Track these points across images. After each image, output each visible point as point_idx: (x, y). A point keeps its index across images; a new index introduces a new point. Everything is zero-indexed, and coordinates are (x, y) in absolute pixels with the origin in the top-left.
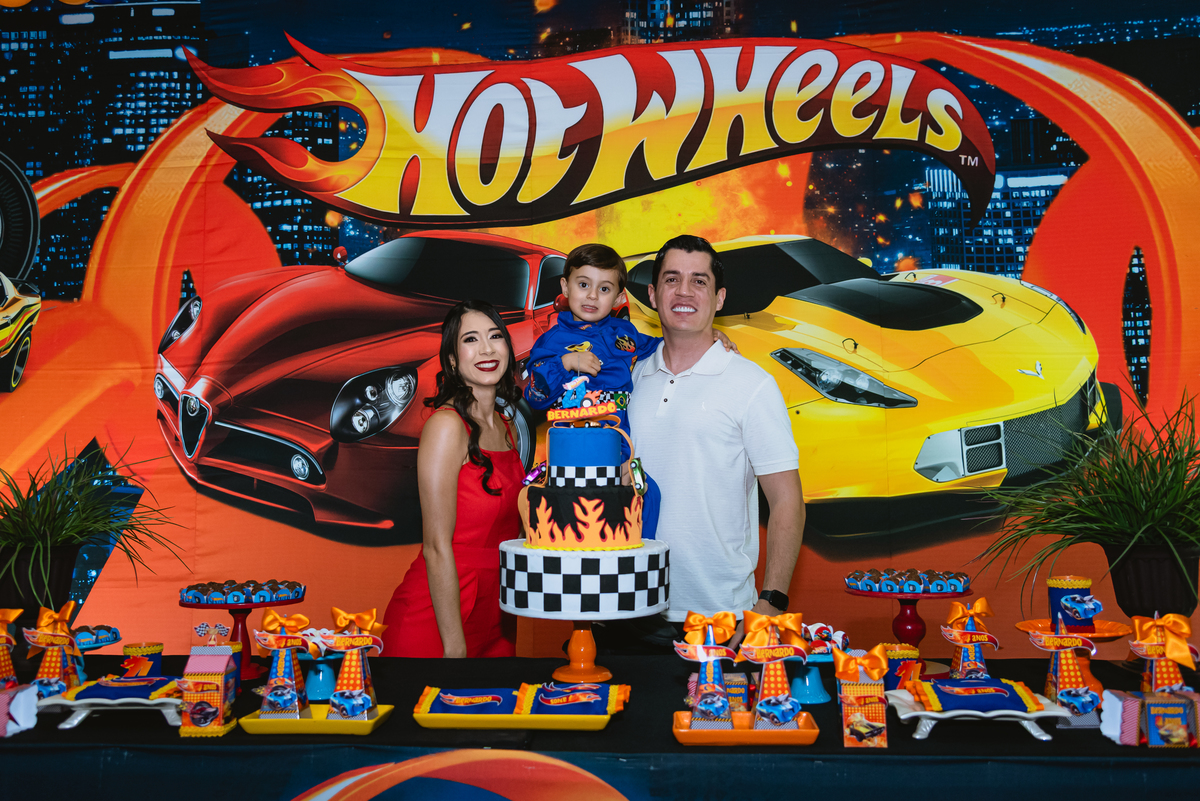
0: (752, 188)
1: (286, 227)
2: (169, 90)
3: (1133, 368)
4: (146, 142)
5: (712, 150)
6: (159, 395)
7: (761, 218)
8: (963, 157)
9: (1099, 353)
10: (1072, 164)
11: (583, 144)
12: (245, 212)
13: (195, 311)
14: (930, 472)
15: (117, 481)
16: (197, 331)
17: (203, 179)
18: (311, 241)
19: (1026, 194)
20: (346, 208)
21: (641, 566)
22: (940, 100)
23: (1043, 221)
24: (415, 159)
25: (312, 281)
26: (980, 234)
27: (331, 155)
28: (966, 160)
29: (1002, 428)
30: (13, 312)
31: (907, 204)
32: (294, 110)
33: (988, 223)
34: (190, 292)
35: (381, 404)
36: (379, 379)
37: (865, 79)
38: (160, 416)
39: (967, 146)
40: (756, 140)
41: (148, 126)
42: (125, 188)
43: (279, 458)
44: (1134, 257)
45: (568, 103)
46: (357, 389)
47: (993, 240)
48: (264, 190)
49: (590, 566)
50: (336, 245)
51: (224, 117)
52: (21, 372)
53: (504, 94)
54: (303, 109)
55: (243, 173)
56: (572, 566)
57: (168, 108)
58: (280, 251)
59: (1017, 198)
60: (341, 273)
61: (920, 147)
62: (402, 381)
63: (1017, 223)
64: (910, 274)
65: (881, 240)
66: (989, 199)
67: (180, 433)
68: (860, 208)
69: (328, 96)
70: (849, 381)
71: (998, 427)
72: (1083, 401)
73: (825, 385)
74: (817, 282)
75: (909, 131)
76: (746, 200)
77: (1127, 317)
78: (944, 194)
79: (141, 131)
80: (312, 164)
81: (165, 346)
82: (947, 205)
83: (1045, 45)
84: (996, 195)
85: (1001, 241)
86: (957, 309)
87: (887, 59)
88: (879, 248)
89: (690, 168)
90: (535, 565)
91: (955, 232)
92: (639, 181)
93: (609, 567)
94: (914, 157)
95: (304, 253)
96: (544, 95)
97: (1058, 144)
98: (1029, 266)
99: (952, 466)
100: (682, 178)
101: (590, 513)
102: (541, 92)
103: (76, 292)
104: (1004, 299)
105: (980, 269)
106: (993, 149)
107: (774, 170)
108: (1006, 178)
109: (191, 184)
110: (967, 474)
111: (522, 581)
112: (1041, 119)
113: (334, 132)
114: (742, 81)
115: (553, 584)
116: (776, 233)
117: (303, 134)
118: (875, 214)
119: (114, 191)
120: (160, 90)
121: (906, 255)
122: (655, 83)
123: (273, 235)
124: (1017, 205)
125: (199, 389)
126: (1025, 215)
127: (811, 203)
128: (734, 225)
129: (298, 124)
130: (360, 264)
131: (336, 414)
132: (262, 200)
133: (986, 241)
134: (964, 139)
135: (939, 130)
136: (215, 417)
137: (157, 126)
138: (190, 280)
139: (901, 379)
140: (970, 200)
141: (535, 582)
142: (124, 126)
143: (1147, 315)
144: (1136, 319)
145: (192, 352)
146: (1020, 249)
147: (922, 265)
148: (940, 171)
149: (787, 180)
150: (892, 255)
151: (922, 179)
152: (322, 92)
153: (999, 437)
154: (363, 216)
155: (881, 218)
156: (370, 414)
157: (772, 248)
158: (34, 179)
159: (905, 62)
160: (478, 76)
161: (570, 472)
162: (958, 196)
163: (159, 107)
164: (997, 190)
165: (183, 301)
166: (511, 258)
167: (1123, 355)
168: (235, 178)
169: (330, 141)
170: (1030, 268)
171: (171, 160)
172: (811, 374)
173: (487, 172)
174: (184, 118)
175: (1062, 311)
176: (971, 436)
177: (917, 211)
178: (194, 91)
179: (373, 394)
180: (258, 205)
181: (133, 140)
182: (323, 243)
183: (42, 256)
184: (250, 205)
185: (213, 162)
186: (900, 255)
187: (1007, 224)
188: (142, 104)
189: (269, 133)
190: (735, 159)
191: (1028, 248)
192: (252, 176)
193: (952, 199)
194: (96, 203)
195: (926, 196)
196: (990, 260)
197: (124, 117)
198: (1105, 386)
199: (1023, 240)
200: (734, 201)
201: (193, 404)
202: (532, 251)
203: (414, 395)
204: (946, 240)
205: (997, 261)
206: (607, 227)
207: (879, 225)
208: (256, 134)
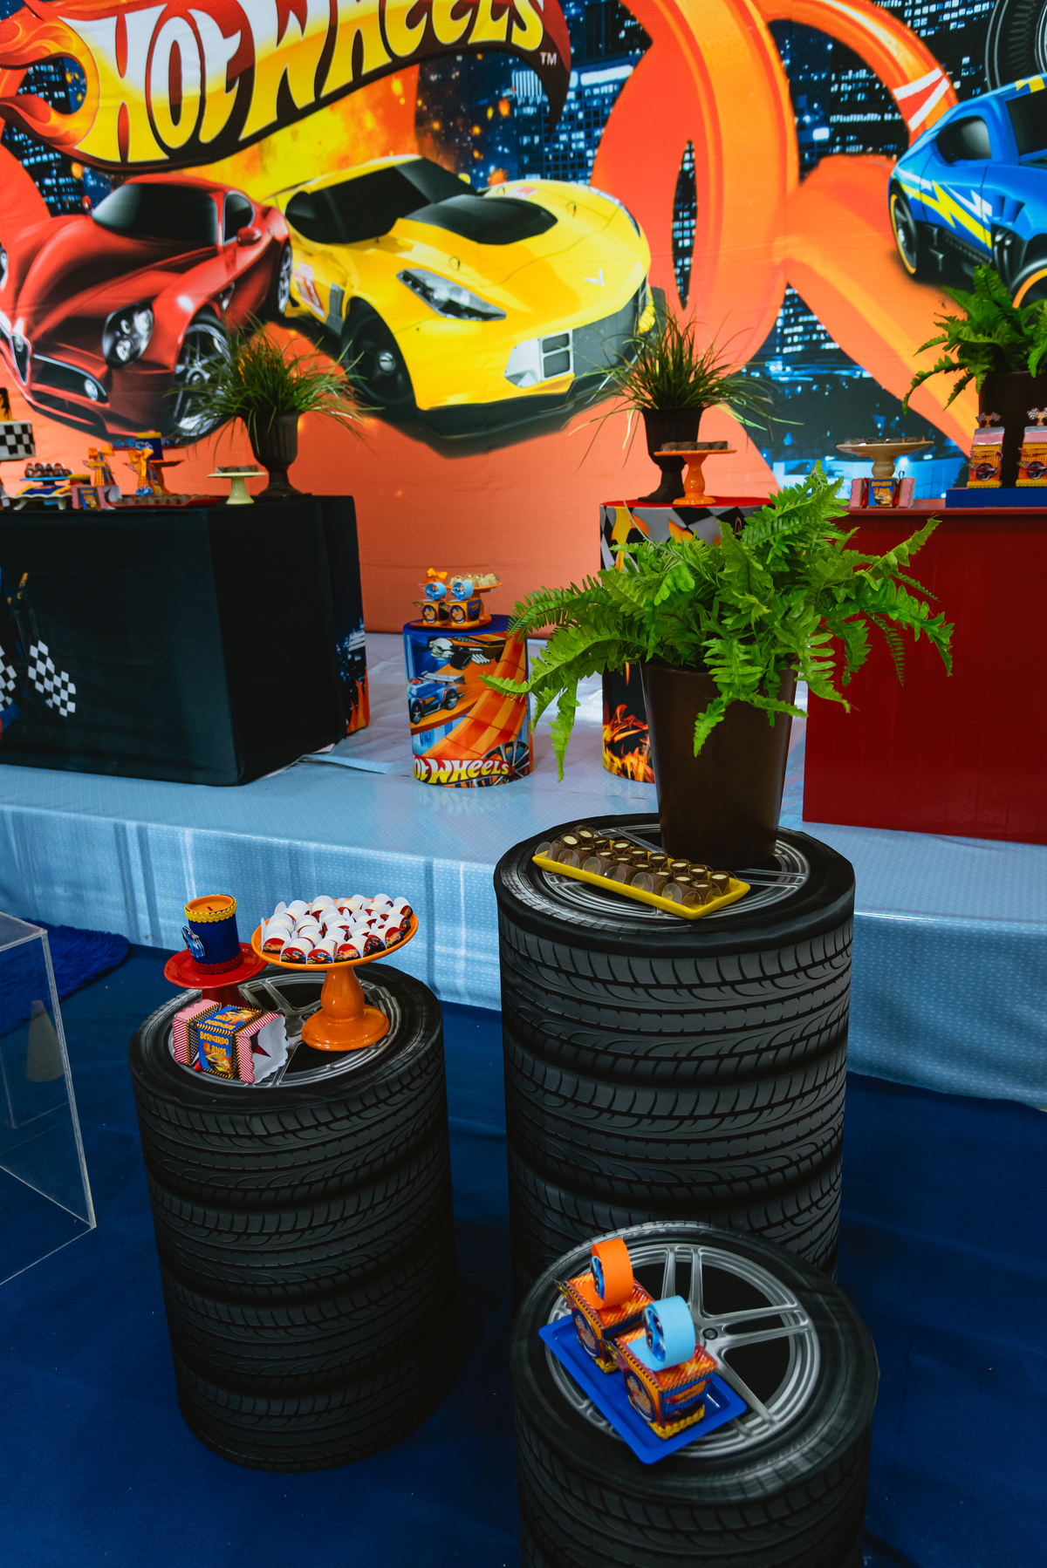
0: (373, 108)
1: (48, 182)
3: (678, 271)
5: (340, 74)
7: (382, 139)
8: (543, 55)
9: (652, 257)
10: (638, 52)
11: (242, 73)
12: (19, 170)
13: (4, 262)
14: (516, 378)
16: (9, 279)
18: (67, 193)
19: (596, 91)
20: (84, 160)
23: (610, 121)
24: (123, 109)
25: (72, 230)
26: (557, 140)
27: (65, 107)
28: (546, 58)
29: (571, 336)
31: (497, 113)
32: (32, 64)
33: (563, 127)
35: (133, 337)
36: (128, 313)
39: (548, 43)
40: (375, 58)
43: (76, 382)
44: (686, 152)
45: (227, 33)
46: (115, 325)
47: (568, 145)
48: (27, 148)
50: (82, 195)
53: (176, 29)
55: (11, 134)
58: (48, 204)
59: (588, 97)
60: (91, 222)
61: (505, 49)
62: (144, 315)
63: (588, 125)
64: (502, 189)
65: (476, 154)
66: (563, 101)
67: (14, 364)
68: (460, 121)
69: (54, 48)
70: (455, 298)
71: (567, 335)
72: (636, 307)
73: (437, 303)
74: (427, 202)
75: (498, 31)
76: (370, 122)
77: (676, 218)
78: (527, 99)
80: (55, 119)
82: (530, 111)
84: (571, 95)
85: (574, 146)
86: (531, 221)
88: (476, 163)
89: (325, 92)
91: (537, 140)
92: (288, 113)
94: (503, 57)
95: (63, 204)
96: (206, 25)
97: (628, 30)
98: (595, 169)
99: (532, 373)
100: (320, 103)
102: (205, 23)
104: (575, 208)
105: (556, 178)
106: (568, 42)
107: (389, 88)
108: (580, 74)
110: (544, 379)
113: (63, 85)
116: (395, 154)
117: (43, 89)
118: (472, 127)
121: (498, 168)
123: (40, 189)
124: (588, 105)
125: (19, 330)
127: (421, 120)
128: (362, 149)
129: (39, 79)
130: (102, 211)
131: (106, 345)
132: (28, 157)
133: (562, 147)
134: (545, 33)
135: (523, 27)
136: (33, 351)
139: (492, 294)
140: (550, 102)
143: (693, 215)
144: (683, 220)
146: (589, 153)
147: (510, 177)
148: (524, 73)
149: (400, 97)
150: (486, 170)
151: (509, 84)
152: (47, 43)
153: (567, 344)
154: (95, 165)
155: (475, 130)
156: (127, 344)
157: (392, 169)
160: (157, 12)
162: (539, 101)
164: (572, 90)
166: (200, 195)
167: (671, 258)
168: (7, 137)
169: (62, 94)
170: (595, 173)
172: (426, 293)
173: (176, 112)
175: (623, 215)
176: (549, 345)
177: (505, 119)
179: (127, 327)
180: (26, 162)
182: (73, 194)
184: (20, 162)
186: (492, 169)
187: (579, 128)
189: (21, 91)
190: (360, 80)
191: (596, 151)
192: (18, 134)
193: (534, 104)
195: (513, 103)
196: (565, 167)
198: (654, 290)
199: (593, 143)
200: (360, 124)
201: (18, 341)
202: (218, 189)
203: (154, 327)
204: (530, 148)
205: (569, 168)
206: (268, 161)
207: (475, 138)
208: (11, 93)
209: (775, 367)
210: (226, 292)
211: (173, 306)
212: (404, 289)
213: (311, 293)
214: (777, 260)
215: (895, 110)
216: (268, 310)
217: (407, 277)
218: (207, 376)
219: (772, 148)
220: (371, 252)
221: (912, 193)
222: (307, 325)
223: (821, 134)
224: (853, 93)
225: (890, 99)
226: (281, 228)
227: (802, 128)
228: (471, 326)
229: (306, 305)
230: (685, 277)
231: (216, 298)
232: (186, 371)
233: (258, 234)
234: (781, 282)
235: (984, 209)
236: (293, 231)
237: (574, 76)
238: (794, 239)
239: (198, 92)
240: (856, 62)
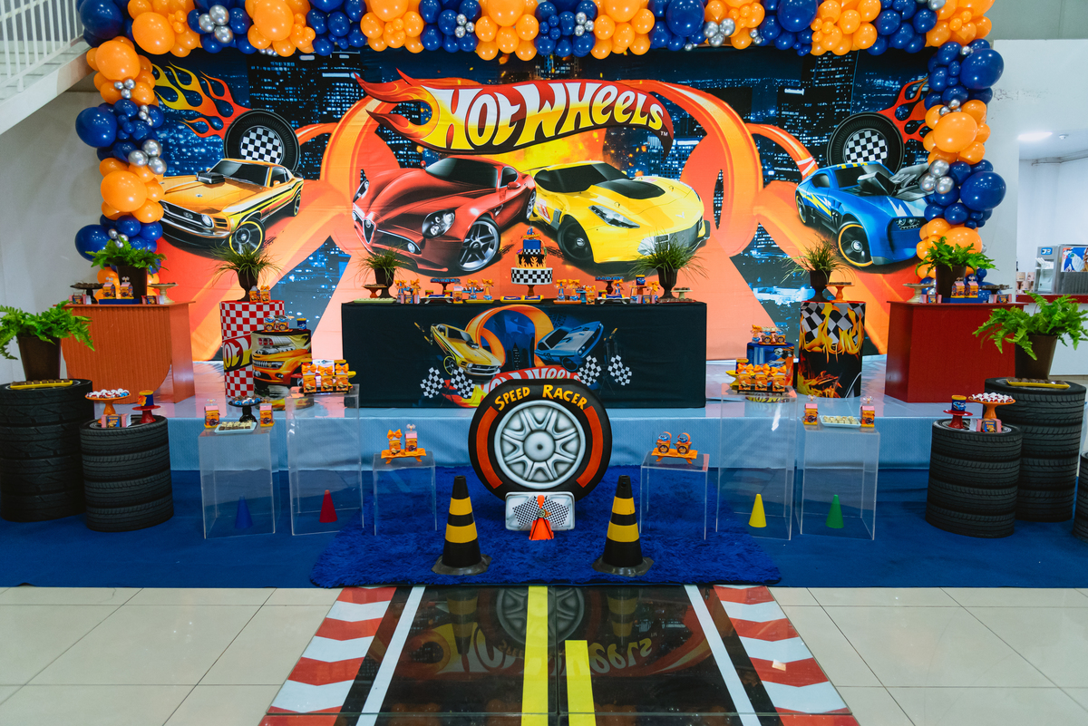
0: (583, 142)
1: (401, 152)
2: (349, 92)
3: (716, 215)
4: (341, 114)
5: (569, 126)
6: (355, 219)
7: (587, 154)
9: (705, 209)
10: (701, 136)
11: (519, 121)
12: (384, 145)
13: (366, 186)
14: (643, 252)
15: (340, 252)
16: (368, 194)
17: (366, 131)
18: (411, 158)
19: (684, 148)
20: (425, 145)
21: (546, 273)
22: (655, 109)
23: (689, 159)
24: (452, 125)
25: (412, 176)
26: (666, 163)
27: (418, 122)
28: (663, 133)
29: (669, 237)
30: (292, 184)
31: (641, 150)
32: (402, 102)
33: (669, 159)
34: (364, 178)
35: (441, 224)
36: (440, 214)
37: (627, 99)
38: (356, 227)
39: (664, 128)
40: (585, 123)
41: (342, 107)
42: (334, 134)
43: (404, 244)
44: (720, 173)
45: (513, 104)
46: (432, 218)
47: (671, 165)
48: (391, 136)
49: (535, 272)
50: (421, 160)
51: (373, 105)
52: (298, 209)
53: (487, 99)
54: (406, 102)
55: (382, 129)
56: (530, 273)
57: (349, 99)
58: (399, 162)
59: (681, 149)
60: (424, 172)
61: (646, 127)
62: (449, 215)
63: (680, 159)
64: (640, 178)
65: (630, 164)
66: (670, 149)
67: (364, 234)
68: (624, 151)
69: (415, 97)
70: (616, 218)
71: (667, 236)
72: (698, 227)
73: (608, 220)
74: (605, 180)
75: (643, 121)
76: (581, 146)
77: (715, 196)
78: (654, 147)
79: (339, 109)
80: (410, 126)
81: (356, 199)
82: (655, 151)
83: (696, 87)
84: (673, 148)
85: (673, 166)
86: (654, 191)
87: (636, 91)
88: (630, 167)
89: (560, 133)
90: (522, 272)
91: (658, 162)
92: (540, 138)
93: (539, 273)
94: (644, 131)
95: (409, 163)
96: (503, 99)
97: (698, 129)
98: (682, 175)
99: (650, 250)
100: (557, 137)
101: (534, 260)
102: (502, 98)
103: (317, 177)
104: (673, 189)
105: (665, 176)
106: (673, 129)
107: (592, 135)
108: (677, 141)
109: (361, 133)
110: (655, 252)
111: (518, 276)
112: (691, 118)
113: (418, 113)
114: (581, 98)
115: (526, 276)
116: (592, 160)
117: (406, 113)
118: (629, 154)
119: (330, 135)
120: (345, 91)
121: (640, 170)
122: (547, 97)
123: (396, 155)
124: (680, 152)
125: (370, 218)
126: (683, 156)
127: (605, 149)
128: (576, 156)
129: (404, 109)
130: (432, 168)
131: (425, 228)
132: (391, 140)
133: (668, 166)
134: (663, 125)
135: (654, 121)
136: (377, 228)
137: (346, 107)
138: (364, 173)
139: (633, 217)
140: (664, 149)
141: (522, 276)
142: (331, 107)
143: (722, 195)
144: (718, 197)
145: (368, 201)
146: (680, 169)
147: (645, 174)
148: (654, 137)
149: (597, 139)
150: (634, 171)
152: (413, 95)
153: (667, 239)
154: (431, 148)
155: (631, 155)
156: (437, 228)
157: (590, 165)
158: (296, 128)
159: (643, 92)
160: (477, 91)
161: (529, 251)
162: (659, 148)
163: (345, 99)
164: (674, 146)
165: (361, 182)
166: (490, 168)
167: (713, 210)
168: (379, 130)
169: (417, 117)
170: (682, 177)
171: (352, 123)
172: (603, 215)
173: (481, 132)
174: (356, 105)
175: (694, 193)
176: (658, 239)
177: (644, 153)
178: (360, 93)
179: (438, 220)
180: (389, 143)
181: (336, 112)
182: (416, 159)
183: (302, 161)
184: (386, 142)
185: (370, 124)
186: (637, 170)
187: (676, 160)
188: (338, 97)
189: (392, 112)
190: (577, 130)
191: (683, 169)
192: (386, 130)
193: (657, 149)
194: (322, 140)
195: (648, 147)
196: (669, 173)
197: (331, 103)
198: (705, 221)
199: (681, 165)
200: (576, 147)
201: (368, 223)
202: (499, 165)
203: (454, 222)
204: (654, 165)
205: (671, 173)
206: (528, 156)
207: (630, 158)
208: (387, 112)
209: (754, 253)
210: (498, 208)
211: (467, 212)
212: (592, 213)
213: (544, 211)
214: (755, 214)
215: (797, 168)
216: (520, 217)
217: (593, 208)
218: (482, 244)
219: (754, 176)
220: (576, 197)
221: (804, 196)
222: (541, 225)
223: (771, 173)
224: (782, 161)
225: (795, 164)
226: (531, 184)
227: (764, 170)
228: (625, 230)
229: (541, 216)
230: (718, 217)
231: (493, 210)
232: (471, 241)
233: (519, 185)
234: (756, 222)
235: (829, 204)
236: (537, 185)
237: (675, 141)
238: (761, 207)
239: (495, 125)
240: (784, 152)
